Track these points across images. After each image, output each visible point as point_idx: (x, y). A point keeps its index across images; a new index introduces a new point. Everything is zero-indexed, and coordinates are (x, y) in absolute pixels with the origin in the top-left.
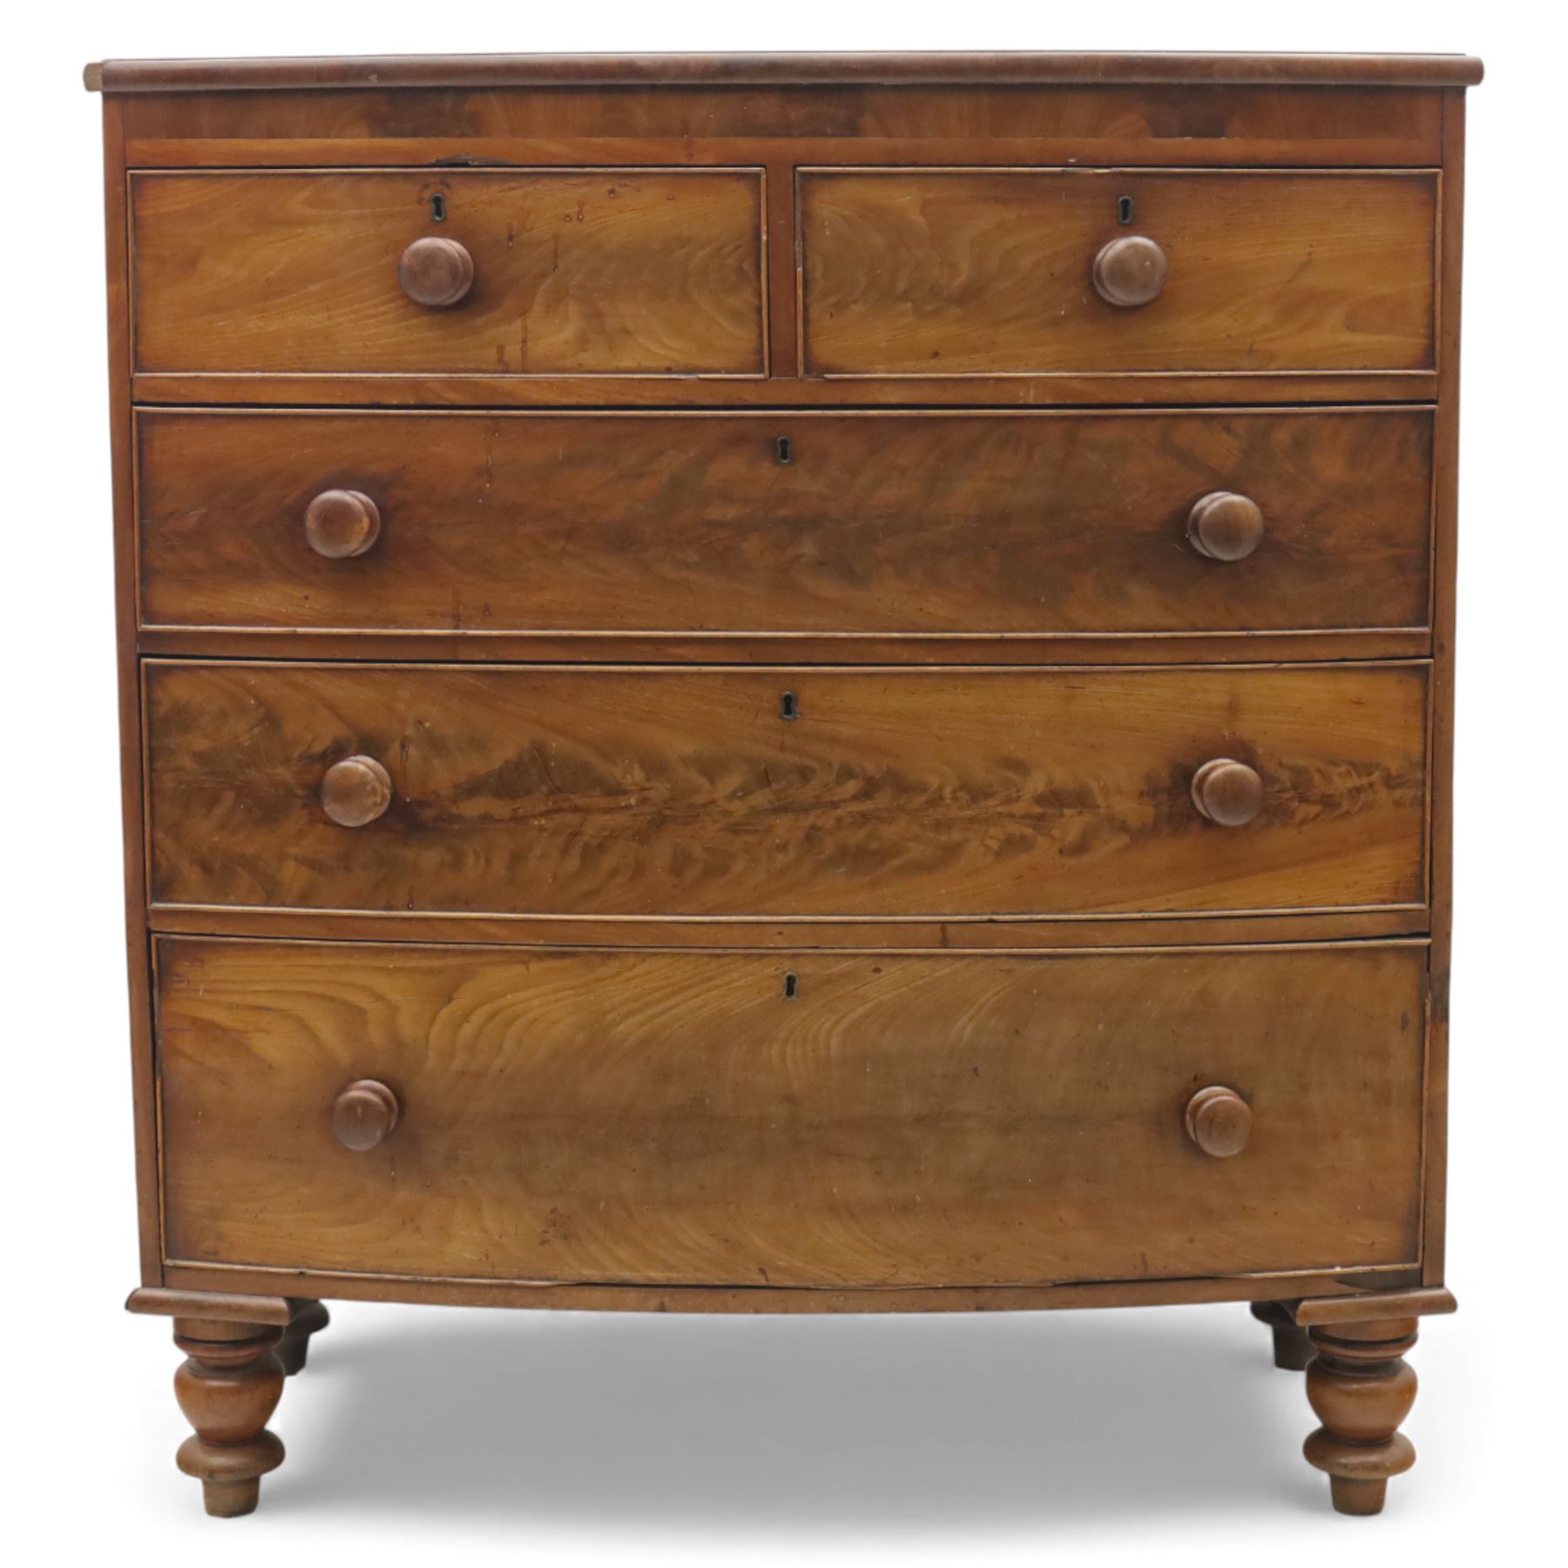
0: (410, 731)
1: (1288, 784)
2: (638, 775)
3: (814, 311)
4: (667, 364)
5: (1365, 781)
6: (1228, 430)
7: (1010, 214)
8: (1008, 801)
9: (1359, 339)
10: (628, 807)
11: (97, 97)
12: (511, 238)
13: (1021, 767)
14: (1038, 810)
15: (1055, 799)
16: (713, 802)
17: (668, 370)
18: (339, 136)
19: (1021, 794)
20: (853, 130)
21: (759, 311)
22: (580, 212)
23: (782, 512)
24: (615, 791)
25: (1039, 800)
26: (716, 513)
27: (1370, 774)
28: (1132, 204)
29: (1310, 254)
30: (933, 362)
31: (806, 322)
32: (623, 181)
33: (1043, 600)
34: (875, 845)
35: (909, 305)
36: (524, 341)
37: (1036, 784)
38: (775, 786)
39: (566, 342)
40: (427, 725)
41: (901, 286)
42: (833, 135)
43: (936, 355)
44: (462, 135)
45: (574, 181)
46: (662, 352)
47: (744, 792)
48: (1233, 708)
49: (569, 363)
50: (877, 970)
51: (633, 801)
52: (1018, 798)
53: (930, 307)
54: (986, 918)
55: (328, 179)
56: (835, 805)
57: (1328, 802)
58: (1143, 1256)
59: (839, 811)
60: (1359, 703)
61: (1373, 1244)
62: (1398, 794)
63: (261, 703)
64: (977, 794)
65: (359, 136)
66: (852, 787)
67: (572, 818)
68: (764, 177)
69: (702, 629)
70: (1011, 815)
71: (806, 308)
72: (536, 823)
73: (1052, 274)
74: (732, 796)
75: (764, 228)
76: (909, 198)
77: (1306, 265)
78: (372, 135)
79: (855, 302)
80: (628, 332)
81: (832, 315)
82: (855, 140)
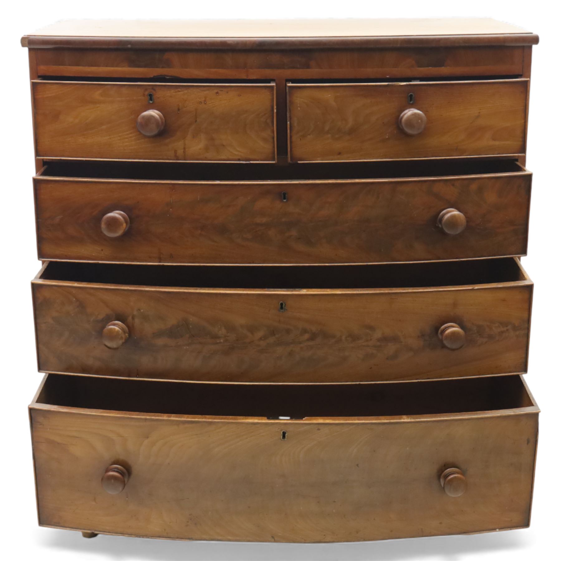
0: (135, 313)
1: (476, 331)
2: (223, 331)
3: (294, 139)
4: (238, 157)
5: (505, 328)
6: (453, 185)
7: (368, 101)
8: (367, 341)
10: (220, 343)
12: (179, 110)
13: (371, 328)
14: (378, 344)
15: (385, 339)
16: (253, 342)
17: (239, 160)
18: (117, 66)
19: (372, 338)
20: (308, 67)
21: (273, 138)
22: (205, 101)
23: (284, 220)
24: (216, 337)
25: (379, 340)
26: (258, 220)
27: (507, 326)
28: (414, 96)
29: (479, 113)
30: (339, 156)
31: (291, 142)
32: (222, 89)
33: (382, 251)
34: (315, 358)
35: (329, 136)
36: (184, 149)
37: (378, 334)
38: (277, 336)
39: (200, 149)
40: (142, 311)
41: (327, 128)
42: (300, 68)
44: (163, 67)
45: (204, 89)
46: (236, 153)
47: (264, 338)
48: (455, 305)
49: (202, 156)
50: (318, 430)
51: (222, 341)
52: (371, 340)
53: (337, 136)
54: (358, 383)
56: (300, 343)
57: (491, 337)
58: (422, 529)
59: (302, 345)
60: (504, 300)
61: (511, 520)
62: (518, 333)
63: (77, 300)
64: (354, 338)
65: (123, 67)
66: (306, 336)
67: (197, 346)
68: (275, 87)
70: (368, 346)
71: (291, 137)
72: (185, 348)
73: (383, 123)
74: (260, 339)
75: (275, 107)
76: (330, 95)
77: (478, 117)
79: (309, 134)
80: (224, 146)
81: (301, 139)
82: (308, 70)
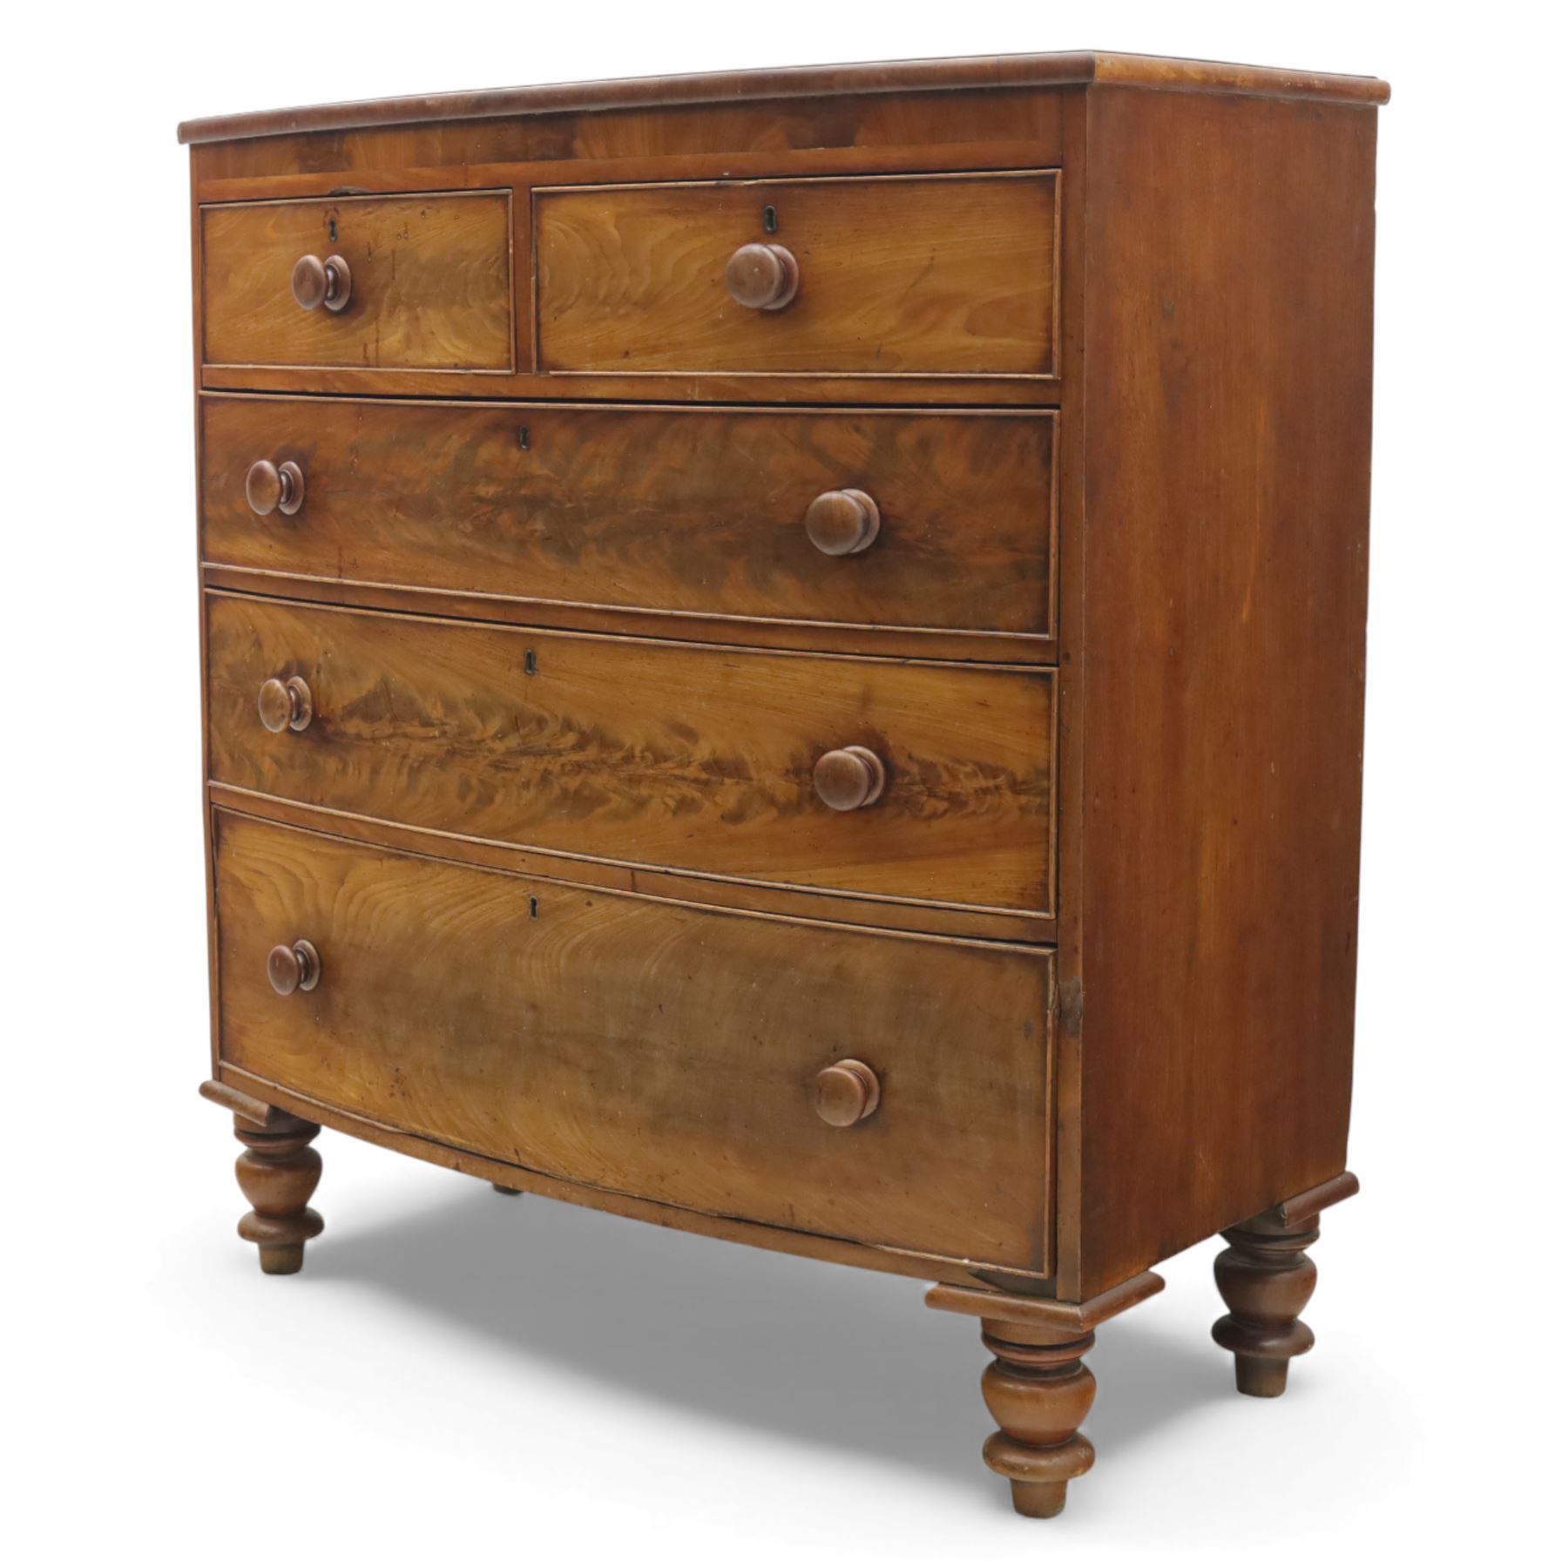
0: (321, 660)
1: (918, 778)
2: (439, 712)
3: (542, 316)
4: (456, 360)
5: (991, 783)
6: (857, 429)
7: (679, 225)
8: (681, 765)
9: (979, 342)
10: (434, 737)
11: (186, 148)
12: (370, 254)
13: (689, 734)
14: (704, 776)
15: (719, 768)
16: (483, 740)
17: (456, 366)
18: (285, 173)
19: (691, 759)
20: (567, 153)
21: (508, 314)
22: (406, 232)
23: (523, 492)
24: (427, 723)
25: (706, 767)
26: (482, 490)
27: (995, 777)
28: (776, 213)
29: (932, 259)
30: (625, 361)
31: (538, 325)
32: (430, 204)
33: (704, 583)
34: (586, 792)
35: (608, 310)
36: (378, 341)
37: (702, 752)
38: (522, 732)
39: (399, 342)
40: (329, 655)
41: (602, 293)
42: (555, 159)
43: (627, 354)
44: (343, 170)
45: (404, 205)
46: (452, 350)
47: (502, 735)
48: (866, 700)
49: (401, 359)
50: (589, 904)
51: (437, 733)
52: (689, 764)
53: (622, 311)
54: (663, 869)
55: (282, 209)
56: (559, 753)
57: (956, 801)
58: (791, 1207)
59: (563, 759)
60: (984, 704)
61: (1000, 1244)
62: (1023, 799)
63: (254, 631)
64: (660, 758)
66: (571, 738)
67: (403, 743)
68: (511, 197)
69: (472, 589)
70: (684, 778)
71: (538, 313)
72: (384, 744)
73: (713, 280)
74: (494, 737)
75: (511, 242)
76: (607, 213)
77: (929, 269)
78: (301, 172)
79: (571, 307)
80: (433, 335)
81: (555, 318)
82: (572, 162)
